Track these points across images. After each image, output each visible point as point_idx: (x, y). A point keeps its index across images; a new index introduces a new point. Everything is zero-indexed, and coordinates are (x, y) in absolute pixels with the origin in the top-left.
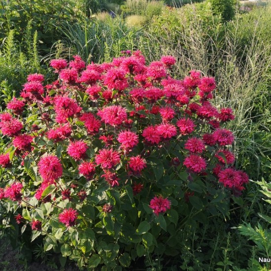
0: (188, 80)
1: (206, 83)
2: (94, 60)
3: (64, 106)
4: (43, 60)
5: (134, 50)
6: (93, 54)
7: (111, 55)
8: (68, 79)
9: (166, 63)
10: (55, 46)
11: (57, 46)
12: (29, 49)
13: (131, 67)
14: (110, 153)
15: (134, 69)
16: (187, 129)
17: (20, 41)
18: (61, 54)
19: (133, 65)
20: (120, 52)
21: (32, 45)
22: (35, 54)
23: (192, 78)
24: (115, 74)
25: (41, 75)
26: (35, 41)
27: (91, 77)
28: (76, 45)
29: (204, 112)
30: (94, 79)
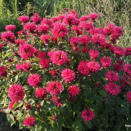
0: (106, 30)
1: (117, 31)
2: (48, 14)
3: (25, 50)
4: (20, 14)
5: (70, 8)
6: (47, 10)
7: (57, 11)
8: (29, 30)
9: (92, 18)
10: (27, 5)
11: (27, 6)
12: (13, 7)
13: (70, 21)
14: (56, 84)
15: (72, 23)
16: (107, 65)
17: (8, 3)
18: (30, 10)
19: (71, 20)
20: (62, 9)
21: (14, 5)
22: (16, 10)
23: (108, 28)
24: (59, 28)
25: (14, 26)
26: (16, 3)
27: (43, 29)
28: (38, 5)
29: (117, 52)
30: (46, 30)
